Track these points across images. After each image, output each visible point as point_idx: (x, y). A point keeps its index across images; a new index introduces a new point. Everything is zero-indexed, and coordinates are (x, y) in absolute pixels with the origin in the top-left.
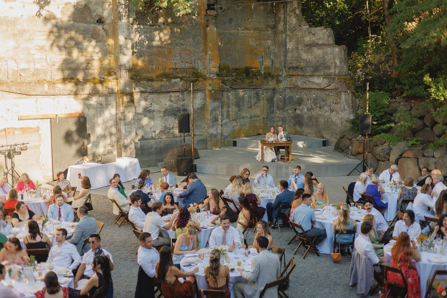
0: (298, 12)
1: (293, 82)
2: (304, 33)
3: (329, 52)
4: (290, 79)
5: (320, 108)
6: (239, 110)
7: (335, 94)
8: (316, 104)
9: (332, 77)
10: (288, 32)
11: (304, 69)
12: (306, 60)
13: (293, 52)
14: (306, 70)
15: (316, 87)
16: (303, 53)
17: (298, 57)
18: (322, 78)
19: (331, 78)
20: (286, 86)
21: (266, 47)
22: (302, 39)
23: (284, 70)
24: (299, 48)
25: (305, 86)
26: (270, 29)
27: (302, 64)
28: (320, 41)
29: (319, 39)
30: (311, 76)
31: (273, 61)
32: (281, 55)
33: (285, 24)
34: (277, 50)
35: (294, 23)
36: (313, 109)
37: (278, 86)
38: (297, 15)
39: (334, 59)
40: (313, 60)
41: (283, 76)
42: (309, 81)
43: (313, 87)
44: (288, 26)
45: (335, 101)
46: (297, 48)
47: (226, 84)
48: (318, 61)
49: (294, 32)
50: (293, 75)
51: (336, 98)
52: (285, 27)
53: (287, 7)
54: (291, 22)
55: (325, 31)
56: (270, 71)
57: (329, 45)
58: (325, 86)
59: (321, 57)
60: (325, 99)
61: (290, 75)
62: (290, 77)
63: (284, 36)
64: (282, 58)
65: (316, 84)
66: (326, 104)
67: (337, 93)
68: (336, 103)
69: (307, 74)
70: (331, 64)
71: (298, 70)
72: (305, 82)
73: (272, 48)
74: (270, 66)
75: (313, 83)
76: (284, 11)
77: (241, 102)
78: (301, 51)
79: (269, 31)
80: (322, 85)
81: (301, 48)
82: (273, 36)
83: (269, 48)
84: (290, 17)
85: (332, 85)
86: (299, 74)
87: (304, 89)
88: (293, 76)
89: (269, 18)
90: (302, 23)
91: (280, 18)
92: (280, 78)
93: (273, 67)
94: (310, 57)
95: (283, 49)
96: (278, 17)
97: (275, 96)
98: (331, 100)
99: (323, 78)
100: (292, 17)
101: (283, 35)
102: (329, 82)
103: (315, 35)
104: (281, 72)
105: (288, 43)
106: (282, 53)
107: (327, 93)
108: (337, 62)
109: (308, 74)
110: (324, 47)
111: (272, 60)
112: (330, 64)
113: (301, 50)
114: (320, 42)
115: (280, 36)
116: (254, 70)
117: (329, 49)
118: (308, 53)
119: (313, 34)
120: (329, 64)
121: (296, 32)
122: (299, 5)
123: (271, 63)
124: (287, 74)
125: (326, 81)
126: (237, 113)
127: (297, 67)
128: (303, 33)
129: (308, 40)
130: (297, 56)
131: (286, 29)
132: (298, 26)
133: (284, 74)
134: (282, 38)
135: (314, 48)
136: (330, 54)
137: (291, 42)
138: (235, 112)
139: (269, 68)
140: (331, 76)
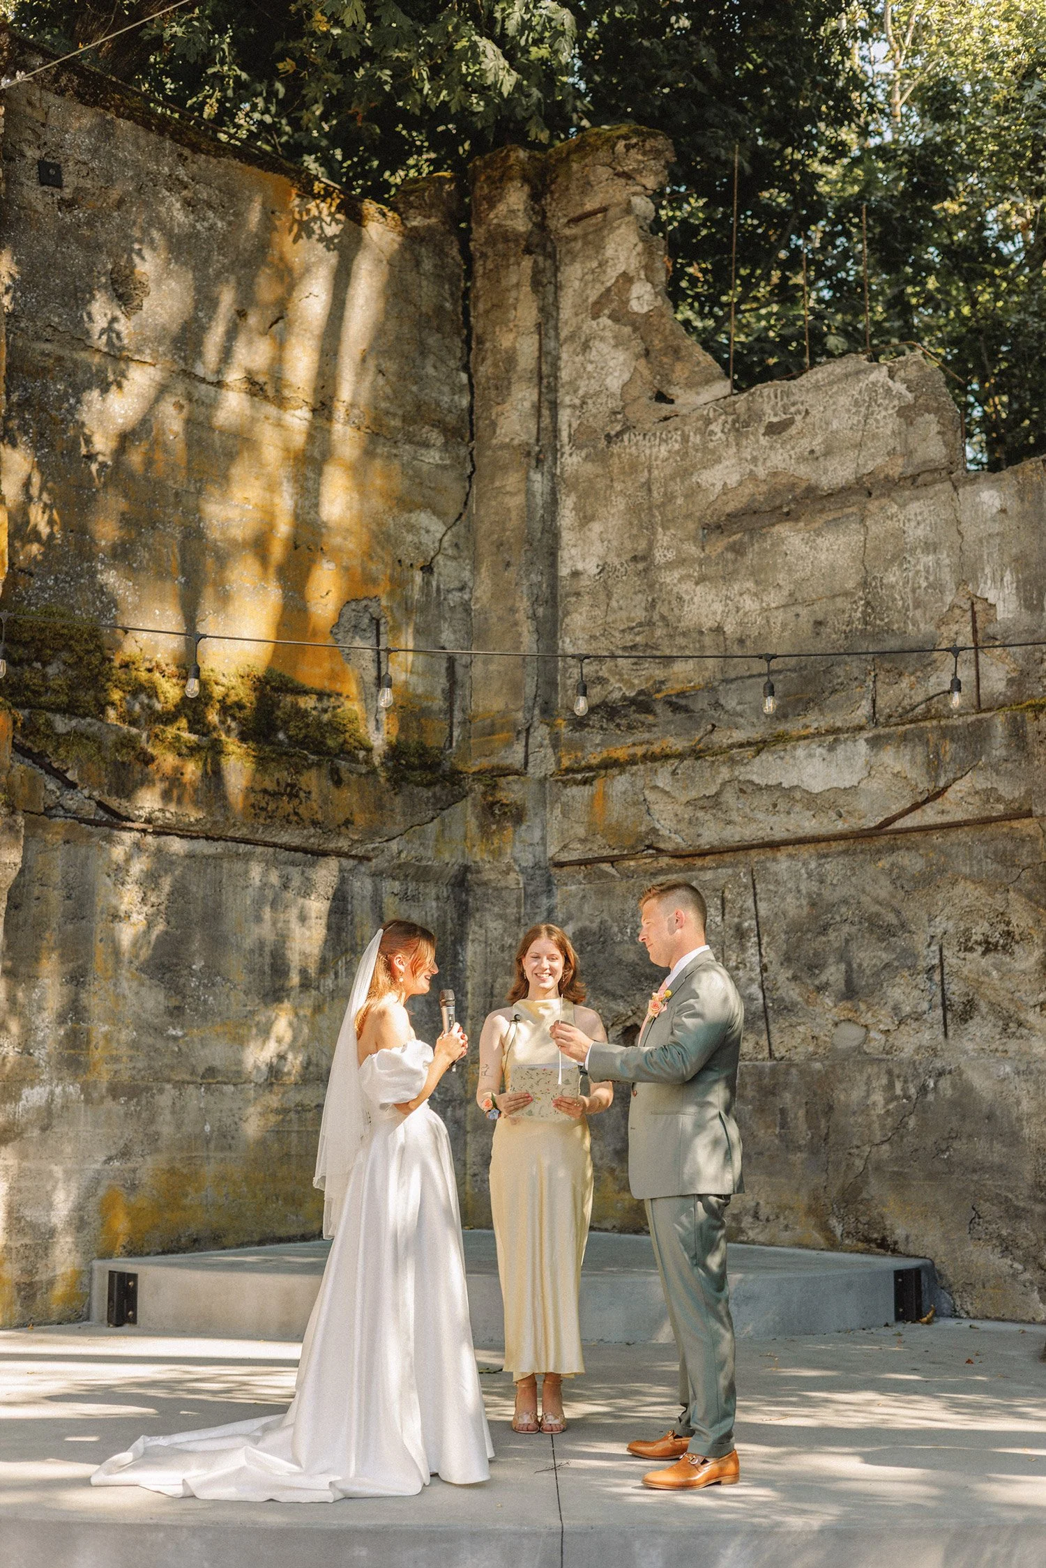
0: (643, 298)
1: (616, 811)
2: (695, 439)
3: (916, 533)
4: (586, 790)
5: (850, 992)
6: (176, 1013)
7: (990, 866)
8: (814, 966)
9: (957, 721)
10: (572, 461)
11: (702, 703)
12: (719, 630)
13: (609, 596)
14: (717, 705)
15: (809, 825)
16: (688, 586)
17: (650, 623)
18: (862, 747)
19: (946, 733)
20: (552, 850)
21: (407, 553)
22: (677, 487)
23: (541, 733)
24: (659, 556)
25: (711, 834)
26: (436, 437)
27: (683, 673)
28: (833, 463)
29: (828, 453)
30: (760, 746)
31: (459, 671)
32: (521, 616)
33: (548, 404)
34: (483, 590)
35: (614, 383)
36: (787, 1009)
37: (497, 853)
38: (641, 325)
39: (967, 573)
40: (779, 617)
41: (535, 772)
42: (746, 789)
43: (779, 835)
44: (564, 416)
45: (980, 930)
46: (642, 560)
47: (59, 775)
48: (818, 624)
49: (615, 449)
50: (610, 764)
51: (998, 901)
52: (546, 421)
53: (558, 287)
54: (594, 386)
55: (879, 375)
56: (434, 740)
57: (914, 478)
58: (895, 808)
59: (850, 585)
60: (891, 918)
61: (590, 768)
62: (585, 782)
63: (539, 482)
64: (529, 641)
65: (812, 802)
66: (907, 958)
67: (1004, 859)
68: (989, 947)
69: (722, 738)
70: (942, 622)
71: (650, 719)
72: (713, 802)
73: (448, 571)
74: (439, 703)
75: (786, 795)
76: (542, 310)
77: (195, 946)
78: (670, 578)
79: (426, 445)
80: (862, 804)
81: (671, 555)
82: (456, 490)
83: (428, 569)
84: (586, 347)
85: (962, 786)
86: (656, 748)
87: (703, 854)
88: (615, 771)
89: (431, 359)
90: (680, 372)
91: (510, 359)
92: (512, 792)
93: (458, 717)
94: (749, 604)
95: (535, 578)
96: (495, 350)
97: (473, 929)
98: (942, 924)
99: (875, 743)
100: (602, 349)
101: (537, 477)
102: (934, 766)
103: (793, 430)
104: (519, 748)
105: (567, 537)
106: (524, 604)
107: (912, 862)
108: (992, 596)
109: (739, 736)
110: (873, 506)
111: (451, 660)
112: (926, 628)
113: (670, 566)
114: (838, 472)
115: (512, 480)
116: (308, 703)
117: (914, 507)
118: (728, 578)
119: (774, 430)
120: (921, 627)
121: (630, 446)
122: (649, 251)
123: (443, 682)
124: (566, 763)
125: (895, 760)
126: (159, 1031)
127: (642, 703)
128: (685, 439)
129: (733, 480)
130: (640, 614)
131: (555, 432)
132: (645, 400)
133: (544, 763)
134: (529, 493)
135: (783, 530)
136: (930, 547)
137: (596, 527)
138: (143, 1027)
139: (425, 712)
140: (938, 716)
